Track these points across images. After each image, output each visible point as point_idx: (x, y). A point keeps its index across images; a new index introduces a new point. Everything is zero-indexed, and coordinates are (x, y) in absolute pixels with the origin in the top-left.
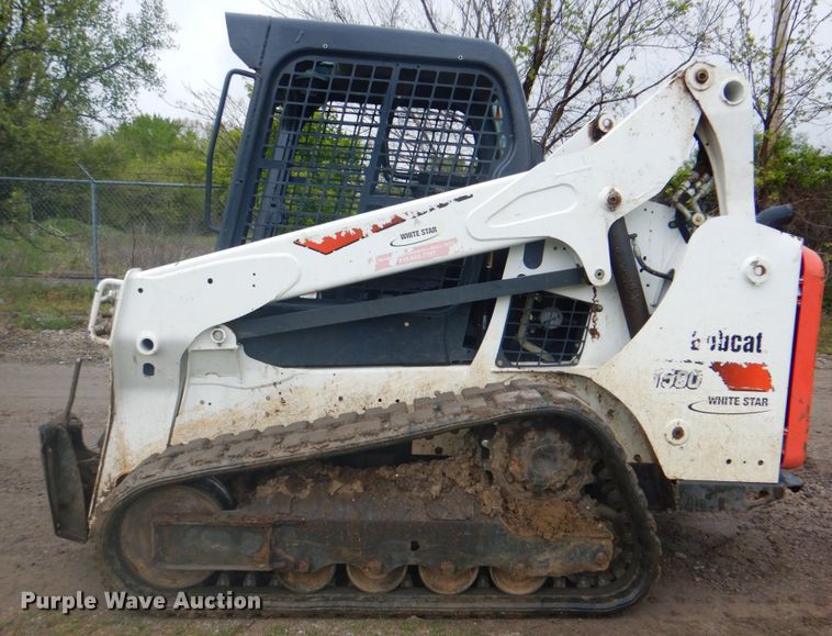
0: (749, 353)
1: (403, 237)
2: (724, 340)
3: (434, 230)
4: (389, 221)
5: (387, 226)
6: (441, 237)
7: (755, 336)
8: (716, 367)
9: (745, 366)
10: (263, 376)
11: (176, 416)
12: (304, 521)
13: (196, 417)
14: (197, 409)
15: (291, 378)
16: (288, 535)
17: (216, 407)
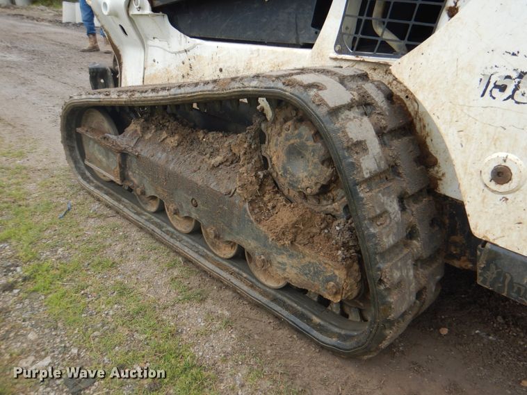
10: (180, 44)
11: (145, 69)
12: (138, 156)
13: (153, 72)
14: (152, 65)
15: (194, 47)
16: (133, 164)
17: (160, 66)
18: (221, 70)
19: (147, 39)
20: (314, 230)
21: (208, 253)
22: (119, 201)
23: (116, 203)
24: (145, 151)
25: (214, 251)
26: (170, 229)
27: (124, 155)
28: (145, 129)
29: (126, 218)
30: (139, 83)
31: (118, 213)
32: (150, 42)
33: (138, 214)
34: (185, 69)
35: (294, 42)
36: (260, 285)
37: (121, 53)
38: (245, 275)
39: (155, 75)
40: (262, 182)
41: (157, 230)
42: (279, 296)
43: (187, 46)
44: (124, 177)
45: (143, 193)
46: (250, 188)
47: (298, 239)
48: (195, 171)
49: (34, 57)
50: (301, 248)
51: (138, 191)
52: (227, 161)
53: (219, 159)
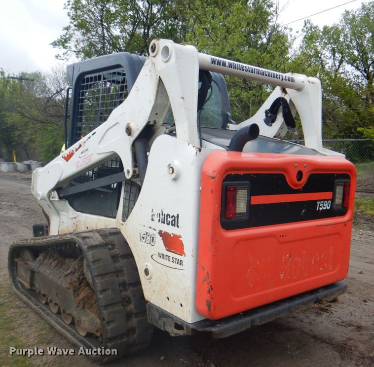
0: (173, 227)
1: (82, 153)
2: (163, 216)
3: (87, 150)
4: (78, 146)
5: (79, 148)
6: (89, 153)
7: (176, 216)
8: (160, 233)
9: (172, 236)
10: (73, 214)
11: (59, 226)
12: (38, 272)
13: (62, 228)
14: (62, 225)
15: (78, 216)
16: (37, 277)
17: (65, 225)
18: (87, 228)
19: (60, 211)
20: (93, 302)
21: (62, 322)
22: (30, 299)
23: (27, 300)
24: (42, 269)
25: (65, 321)
26: (49, 312)
27: (33, 273)
28: (44, 258)
29: (31, 308)
30: (57, 234)
31: (28, 305)
32: (62, 213)
33: (37, 305)
34: (75, 227)
35: (111, 216)
36: (78, 335)
37: (50, 218)
38: (74, 331)
39: (63, 230)
40: (81, 281)
41: (42, 313)
42: (84, 339)
43: (75, 216)
44: (32, 284)
45: (40, 293)
46: (74, 284)
47: (86, 306)
48: (59, 278)
49: (27, 213)
50: (86, 310)
51: (37, 291)
52: (72, 272)
53: (69, 271)
